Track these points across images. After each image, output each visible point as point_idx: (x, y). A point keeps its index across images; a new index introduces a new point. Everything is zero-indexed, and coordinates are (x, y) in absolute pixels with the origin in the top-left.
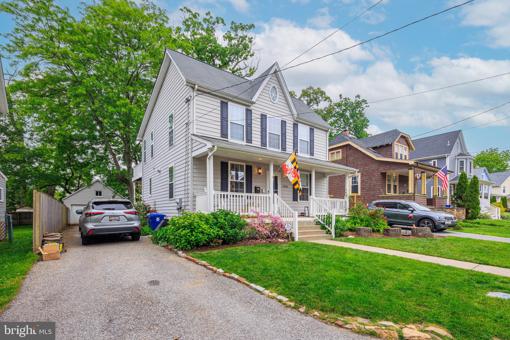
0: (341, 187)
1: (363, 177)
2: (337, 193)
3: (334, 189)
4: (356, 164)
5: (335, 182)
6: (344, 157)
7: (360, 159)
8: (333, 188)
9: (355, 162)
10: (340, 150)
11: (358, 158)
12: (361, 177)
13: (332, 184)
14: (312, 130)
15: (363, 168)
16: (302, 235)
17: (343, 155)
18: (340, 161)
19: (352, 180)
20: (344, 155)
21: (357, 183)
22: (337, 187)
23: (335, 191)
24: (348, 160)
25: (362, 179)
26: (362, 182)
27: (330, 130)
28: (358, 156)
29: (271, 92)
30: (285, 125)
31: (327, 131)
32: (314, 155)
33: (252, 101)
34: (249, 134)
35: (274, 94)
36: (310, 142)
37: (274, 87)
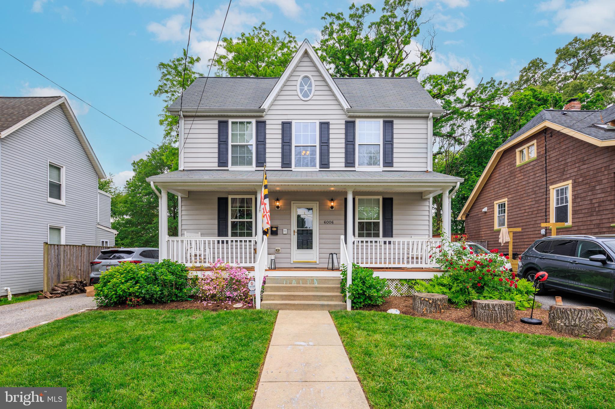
0: (536, 212)
1: (578, 188)
2: (529, 223)
3: (525, 217)
4: (563, 162)
5: (526, 204)
6: (542, 153)
7: (571, 152)
8: (522, 215)
9: (560, 160)
10: (535, 142)
11: (567, 150)
12: (573, 187)
13: (522, 209)
14: (388, 125)
15: (576, 170)
16: (283, 300)
17: (539, 150)
18: (535, 163)
19: (558, 195)
20: (542, 150)
21: (567, 202)
22: (530, 213)
23: (527, 220)
24: (547, 157)
25: (576, 192)
26: (575, 197)
27: (431, 114)
28: (567, 146)
29: (301, 85)
30: (328, 129)
31: (427, 118)
32: (395, 165)
33: (261, 108)
34: (261, 154)
35: (306, 88)
36: (384, 145)
37: (306, 77)
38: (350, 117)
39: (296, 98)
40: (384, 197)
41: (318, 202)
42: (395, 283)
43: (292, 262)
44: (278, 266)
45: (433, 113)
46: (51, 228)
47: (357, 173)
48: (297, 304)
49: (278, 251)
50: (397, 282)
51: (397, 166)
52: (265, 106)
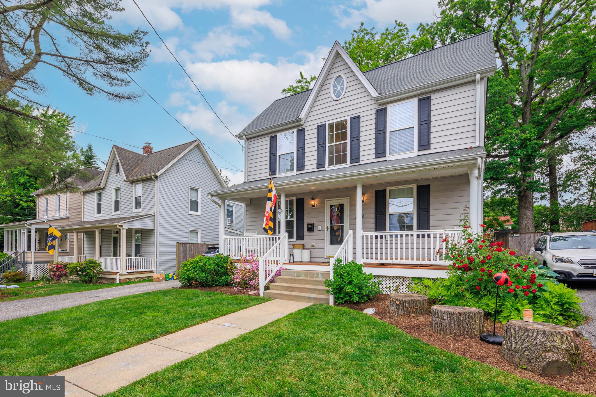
14: (425, 102)
27: (478, 76)
29: (335, 86)
30: (359, 122)
31: (474, 82)
32: (432, 146)
33: (299, 117)
34: (300, 159)
35: (339, 88)
36: (420, 126)
37: (339, 76)
38: (381, 104)
39: (330, 99)
40: (419, 185)
41: (349, 198)
42: (408, 282)
43: (325, 257)
44: (313, 260)
45: (480, 74)
46: (191, 232)
47: (388, 162)
48: (290, 295)
49: (313, 246)
50: (410, 281)
51: (435, 147)
52: (303, 115)
